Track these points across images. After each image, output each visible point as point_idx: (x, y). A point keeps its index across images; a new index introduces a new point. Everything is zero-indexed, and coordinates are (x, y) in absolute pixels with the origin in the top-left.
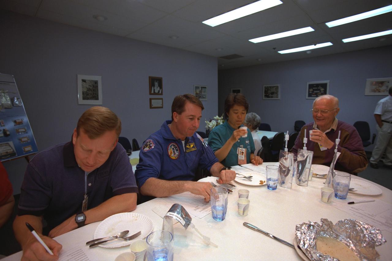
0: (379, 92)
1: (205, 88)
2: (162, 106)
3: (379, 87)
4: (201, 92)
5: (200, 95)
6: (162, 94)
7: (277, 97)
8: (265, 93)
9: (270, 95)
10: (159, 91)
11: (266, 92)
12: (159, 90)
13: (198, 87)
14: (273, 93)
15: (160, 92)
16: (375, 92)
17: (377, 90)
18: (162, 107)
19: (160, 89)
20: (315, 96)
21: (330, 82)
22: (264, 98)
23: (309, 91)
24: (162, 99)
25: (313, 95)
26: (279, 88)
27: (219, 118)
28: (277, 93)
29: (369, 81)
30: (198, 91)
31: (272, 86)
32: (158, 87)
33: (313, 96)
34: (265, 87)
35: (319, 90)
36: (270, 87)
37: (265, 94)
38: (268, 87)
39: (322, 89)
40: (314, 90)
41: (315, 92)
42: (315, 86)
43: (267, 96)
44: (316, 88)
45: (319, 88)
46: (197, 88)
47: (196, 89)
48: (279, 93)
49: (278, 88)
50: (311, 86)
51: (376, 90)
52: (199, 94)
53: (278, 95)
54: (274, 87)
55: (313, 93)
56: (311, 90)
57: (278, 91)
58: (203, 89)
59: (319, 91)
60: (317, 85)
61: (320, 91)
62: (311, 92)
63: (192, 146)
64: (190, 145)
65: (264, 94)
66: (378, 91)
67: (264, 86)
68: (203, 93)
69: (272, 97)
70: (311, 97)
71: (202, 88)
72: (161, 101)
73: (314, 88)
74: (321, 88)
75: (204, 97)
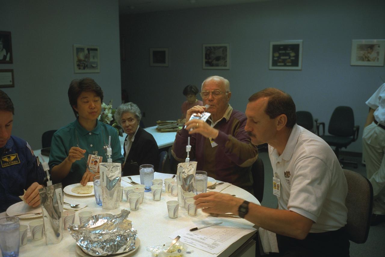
0: (369, 60)
1: (96, 50)
2: (11, 83)
3: (368, 53)
4: (87, 57)
5: (86, 64)
6: (11, 62)
7: (225, 66)
8: (206, 58)
9: (215, 62)
10: (5, 57)
11: (208, 56)
12: (5, 54)
13: (82, 50)
14: (218, 59)
15: (8, 59)
16: (363, 60)
17: (366, 57)
18: (12, 86)
19: (7, 54)
20: (283, 64)
21: (303, 42)
22: (204, 67)
23: (273, 57)
24: (11, 71)
25: (280, 62)
26: (228, 50)
27: (107, 107)
28: (224, 58)
29: (356, 42)
30: (82, 56)
31: (217, 47)
32: (2, 50)
33: (279, 64)
34: (206, 47)
35: (288, 55)
36: (214, 48)
37: (207, 60)
38: (210, 47)
39: (293, 54)
40: (281, 55)
41: (282, 58)
42: (282, 47)
43: (209, 63)
44: (284, 52)
45: (287, 52)
46: (80, 50)
47: (77, 53)
48: (229, 59)
49: (226, 50)
50: (276, 48)
51: (364, 57)
52: (84, 61)
53: (226, 61)
54: (221, 47)
55: (280, 60)
56: (277, 55)
57: (226, 55)
58: (91, 52)
59: (287, 57)
60: (286, 47)
61: (290, 57)
62: (276, 59)
63: (13, 158)
64: (9, 157)
65: (204, 60)
66: (367, 59)
67: (204, 46)
68: (91, 60)
69: (217, 65)
70: (276, 65)
71: (89, 50)
72: (10, 74)
73: (280, 52)
74: (291, 51)
75: (93, 67)
